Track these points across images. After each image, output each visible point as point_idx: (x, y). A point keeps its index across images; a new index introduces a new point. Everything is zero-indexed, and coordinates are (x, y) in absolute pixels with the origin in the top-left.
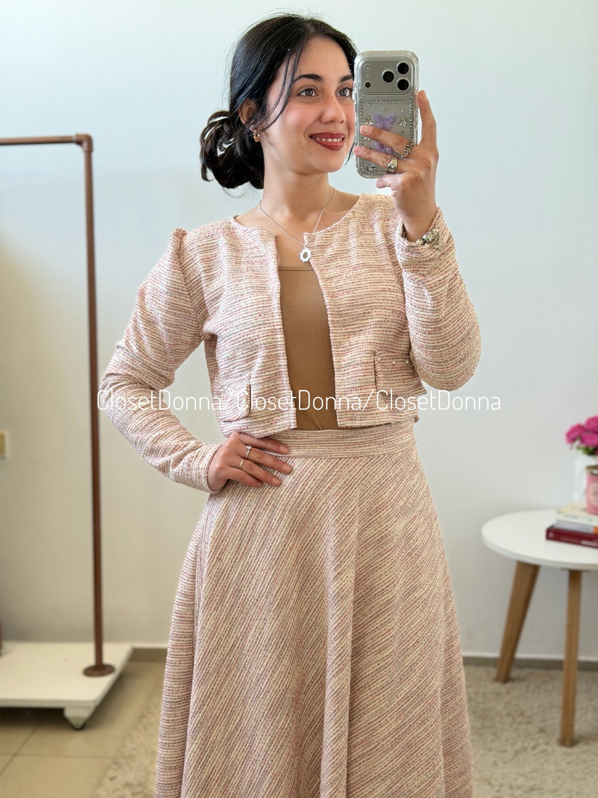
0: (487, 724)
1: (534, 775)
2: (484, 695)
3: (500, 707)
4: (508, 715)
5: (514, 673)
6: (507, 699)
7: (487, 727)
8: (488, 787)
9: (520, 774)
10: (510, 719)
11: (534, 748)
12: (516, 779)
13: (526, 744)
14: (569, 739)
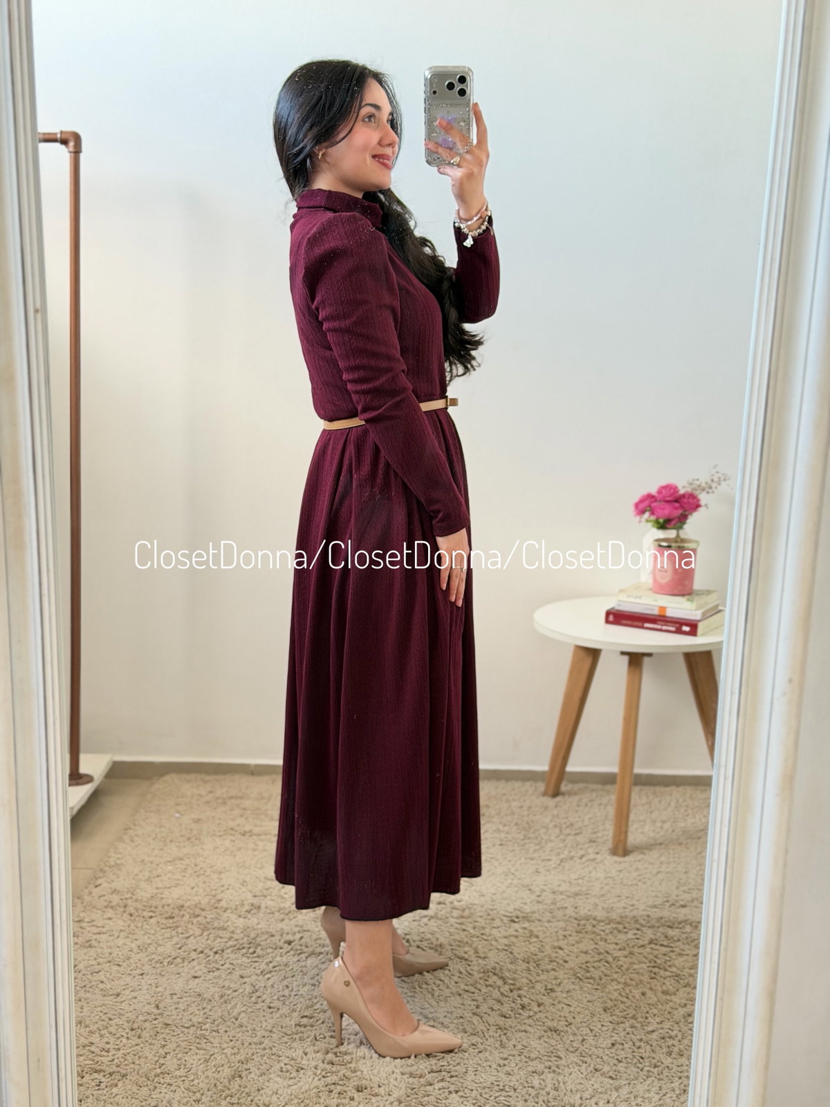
0: (532, 835)
1: (580, 881)
2: (530, 807)
3: (547, 820)
4: (555, 826)
5: (563, 788)
6: (555, 812)
7: (529, 838)
8: (529, 892)
9: (564, 881)
10: (557, 831)
11: (581, 857)
12: (559, 886)
13: (573, 854)
14: (621, 848)
